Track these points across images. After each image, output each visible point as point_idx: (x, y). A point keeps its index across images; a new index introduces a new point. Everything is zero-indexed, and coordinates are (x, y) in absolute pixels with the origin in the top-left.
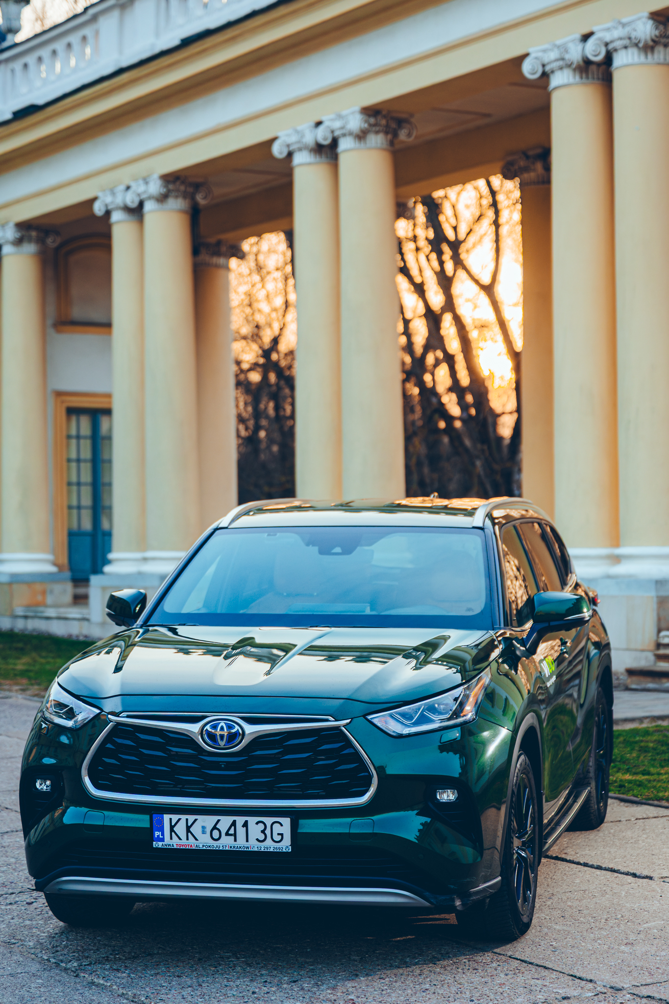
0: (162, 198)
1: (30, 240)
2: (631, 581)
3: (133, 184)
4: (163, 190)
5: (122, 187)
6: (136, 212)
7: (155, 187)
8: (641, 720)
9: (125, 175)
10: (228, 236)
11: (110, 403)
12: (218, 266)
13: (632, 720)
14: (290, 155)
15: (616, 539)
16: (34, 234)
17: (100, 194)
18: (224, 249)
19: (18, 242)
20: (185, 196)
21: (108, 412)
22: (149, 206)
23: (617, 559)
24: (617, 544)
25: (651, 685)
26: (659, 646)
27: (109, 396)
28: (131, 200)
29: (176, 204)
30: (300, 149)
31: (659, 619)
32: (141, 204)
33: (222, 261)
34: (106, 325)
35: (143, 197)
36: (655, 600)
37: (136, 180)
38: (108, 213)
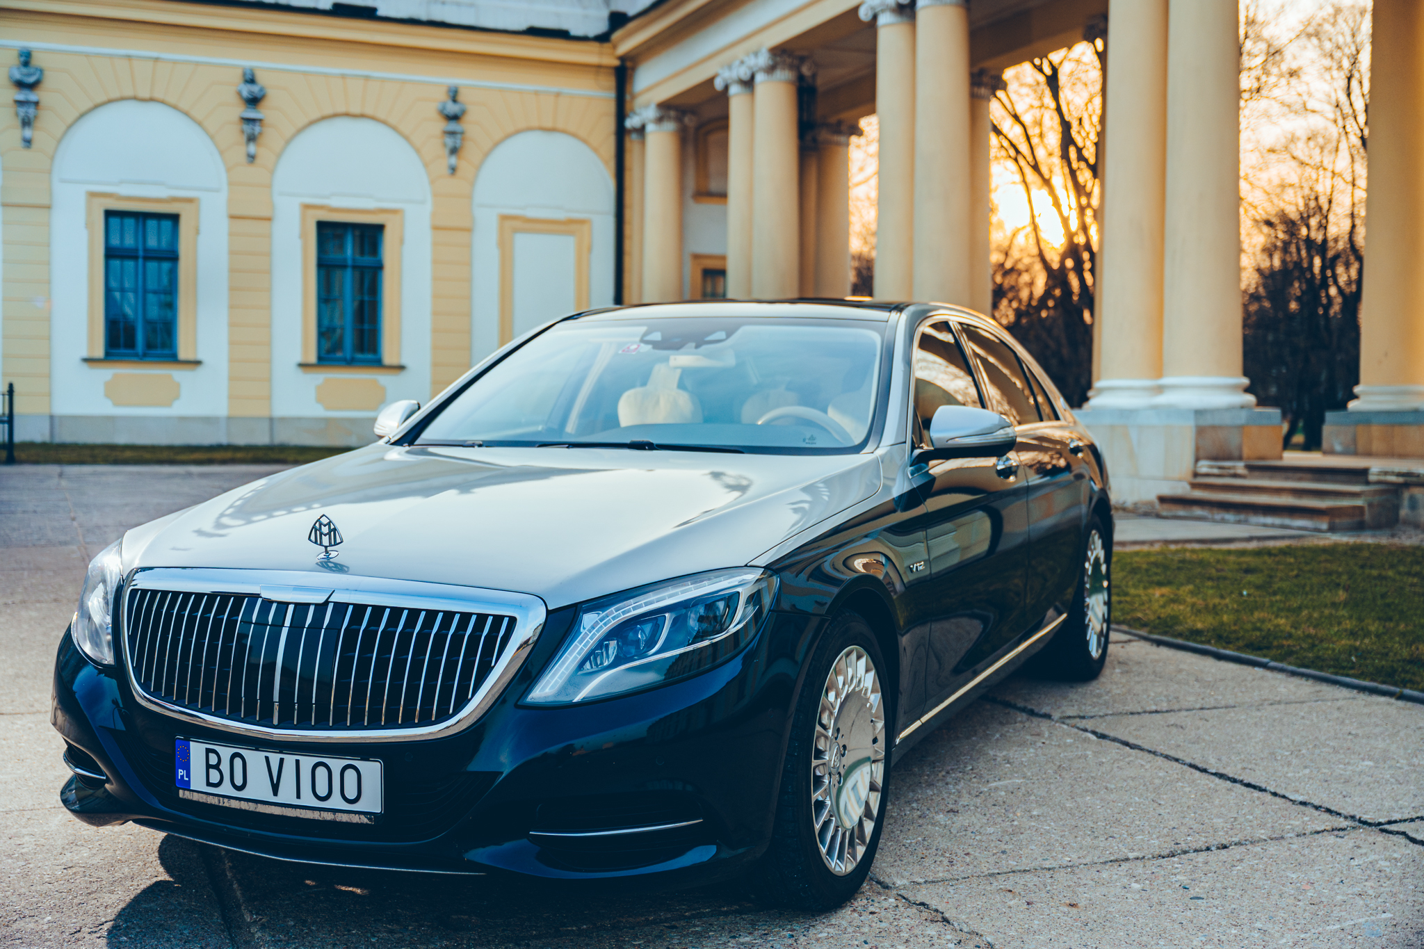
0: (771, 69)
1: (669, 118)
2: (1172, 411)
3: (746, 59)
4: (771, 63)
5: (737, 63)
6: (749, 83)
7: (763, 60)
8: (1152, 543)
9: (739, 51)
10: (845, 116)
11: (725, 265)
12: (838, 144)
13: (1143, 543)
14: (875, 17)
15: (1159, 371)
16: (672, 113)
17: (720, 71)
18: (844, 128)
19: (660, 120)
20: (791, 67)
21: (722, 273)
22: (760, 78)
23: (1160, 389)
24: (1160, 374)
25: (1181, 513)
26: (1196, 475)
27: (723, 258)
28: (744, 73)
29: (783, 75)
30: (883, 11)
31: (1197, 449)
32: (753, 77)
33: (842, 139)
34: (723, 196)
35: (755, 69)
36: (1194, 430)
37: (748, 55)
38: (726, 88)
